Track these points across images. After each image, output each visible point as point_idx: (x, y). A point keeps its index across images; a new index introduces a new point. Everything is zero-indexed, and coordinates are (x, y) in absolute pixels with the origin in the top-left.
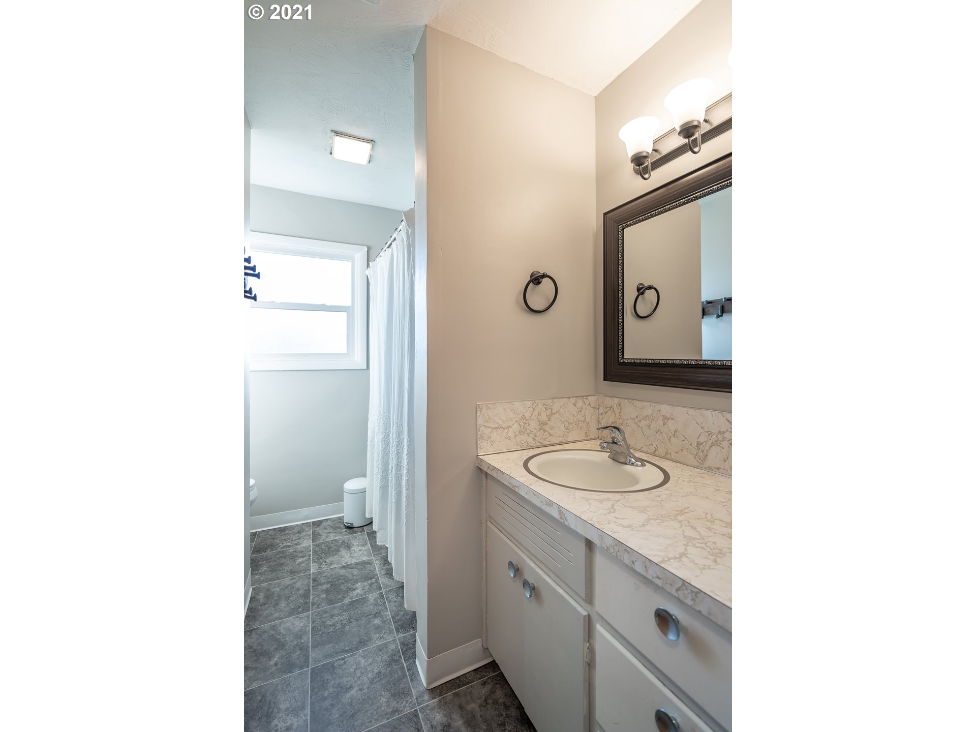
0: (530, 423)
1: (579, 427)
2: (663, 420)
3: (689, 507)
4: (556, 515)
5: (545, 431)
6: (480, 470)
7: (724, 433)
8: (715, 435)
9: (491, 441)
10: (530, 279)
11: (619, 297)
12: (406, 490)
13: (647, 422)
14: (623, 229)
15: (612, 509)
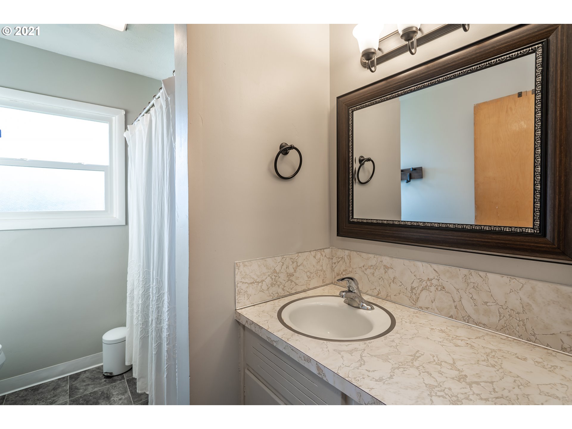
0: (280, 276)
1: (318, 275)
2: (384, 269)
3: (419, 351)
4: (315, 371)
5: (292, 281)
6: (238, 322)
7: (431, 280)
8: (425, 282)
9: (248, 295)
10: (279, 150)
11: (349, 168)
12: (167, 345)
13: (372, 271)
14: (353, 112)
15: (362, 362)
